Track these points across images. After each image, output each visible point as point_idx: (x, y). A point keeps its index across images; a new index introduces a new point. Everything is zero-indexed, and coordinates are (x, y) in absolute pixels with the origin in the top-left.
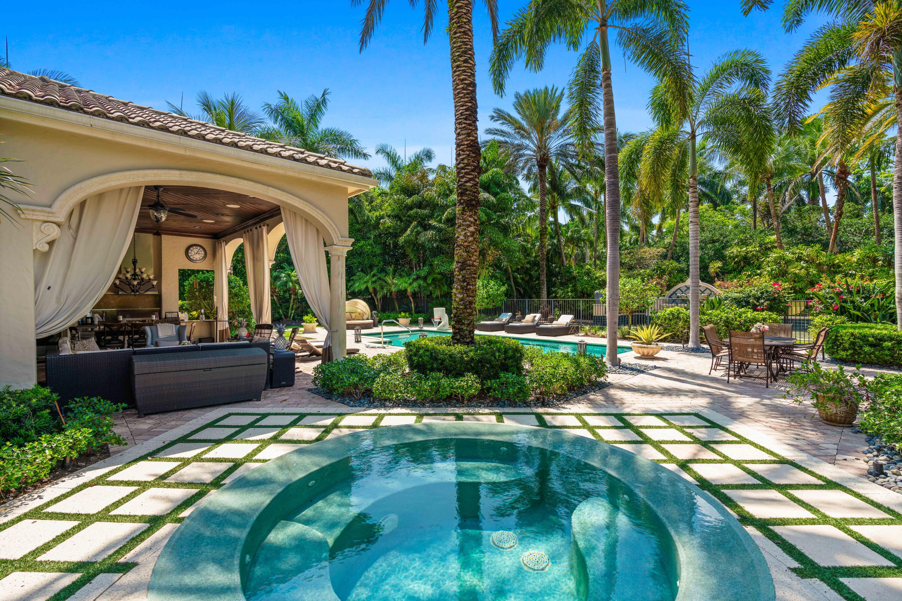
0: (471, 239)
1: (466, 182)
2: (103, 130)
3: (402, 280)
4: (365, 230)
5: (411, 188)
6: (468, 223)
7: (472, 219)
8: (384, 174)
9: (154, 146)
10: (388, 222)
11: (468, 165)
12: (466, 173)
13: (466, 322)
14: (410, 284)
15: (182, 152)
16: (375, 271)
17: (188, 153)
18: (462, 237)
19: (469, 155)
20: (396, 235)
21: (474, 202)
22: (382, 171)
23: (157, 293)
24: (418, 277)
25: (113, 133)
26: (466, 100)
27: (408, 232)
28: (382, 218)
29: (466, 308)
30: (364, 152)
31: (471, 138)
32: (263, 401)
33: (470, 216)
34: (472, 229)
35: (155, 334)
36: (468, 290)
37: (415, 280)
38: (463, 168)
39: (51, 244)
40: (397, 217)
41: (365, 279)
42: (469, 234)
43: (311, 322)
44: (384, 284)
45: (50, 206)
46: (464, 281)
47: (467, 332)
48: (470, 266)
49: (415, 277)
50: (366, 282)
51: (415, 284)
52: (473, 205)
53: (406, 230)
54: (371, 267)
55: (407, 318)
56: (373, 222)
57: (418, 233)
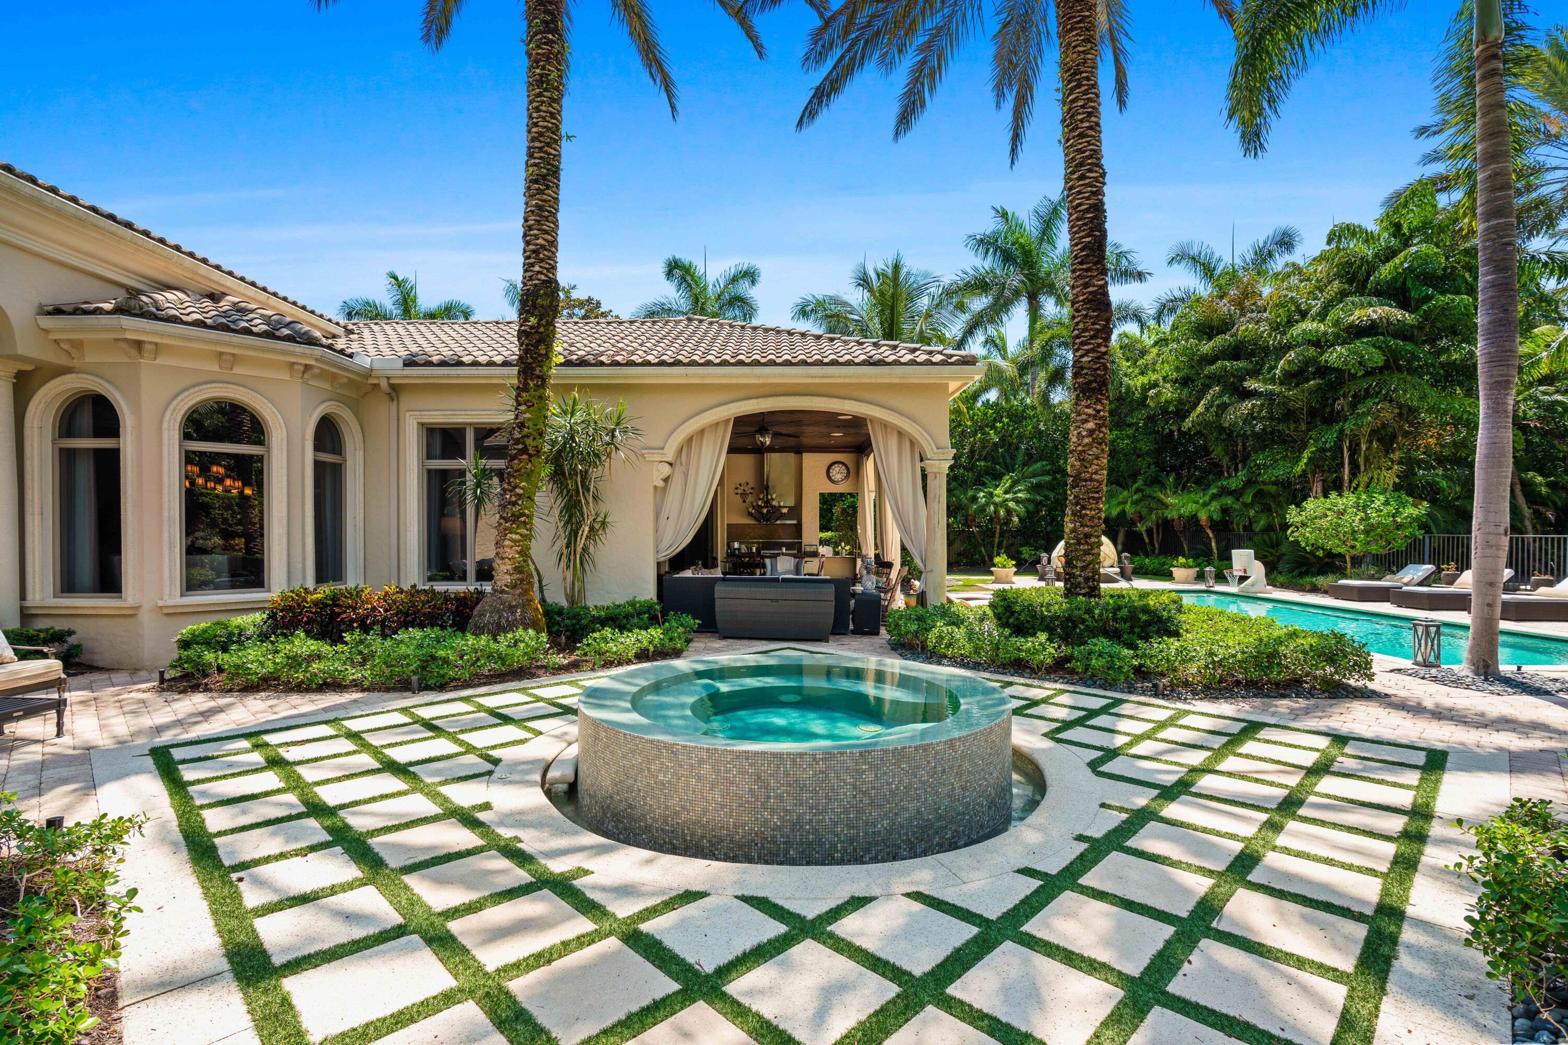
0: (1086, 440)
1: (1082, 356)
2: (695, 376)
3: (1186, 497)
4: (1125, 411)
5: (1215, 323)
6: (1084, 417)
7: (1090, 411)
8: (1182, 300)
9: (734, 381)
10: (1168, 393)
11: (1085, 330)
12: (1082, 344)
13: (1079, 564)
14: (1205, 505)
15: (756, 381)
16: (1140, 483)
17: (762, 381)
18: (1074, 439)
19: (1086, 316)
20: (1181, 414)
21: (1094, 385)
22: (1178, 294)
23: (794, 522)
24: (1225, 492)
25: (703, 377)
26: (1083, 234)
27: (1200, 409)
28: (1155, 385)
29: (1079, 543)
30: (1139, 269)
31: (1091, 289)
32: (831, 643)
33: (1088, 407)
34: (1090, 425)
35: (774, 567)
36: (1082, 517)
37: (1214, 497)
38: (1077, 337)
39: (666, 480)
40: (1185, 382)
41: (1120, 498)
42: (1084, 433)
43: (1004, 567)
44: (1153, 505)
45: (663, 449)
46: (1077, 504)
47: (1080, 579)
48: (1086, 480)
49: (1215, 491)
50: (1120, 503)
51: (1215, 506)
52: (1093, 389)
53: (1196, 405)
54: (1134, 476)
55: (1190, 567)
56: (1137, 395)
57: (1224, 407)
